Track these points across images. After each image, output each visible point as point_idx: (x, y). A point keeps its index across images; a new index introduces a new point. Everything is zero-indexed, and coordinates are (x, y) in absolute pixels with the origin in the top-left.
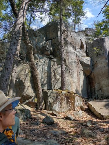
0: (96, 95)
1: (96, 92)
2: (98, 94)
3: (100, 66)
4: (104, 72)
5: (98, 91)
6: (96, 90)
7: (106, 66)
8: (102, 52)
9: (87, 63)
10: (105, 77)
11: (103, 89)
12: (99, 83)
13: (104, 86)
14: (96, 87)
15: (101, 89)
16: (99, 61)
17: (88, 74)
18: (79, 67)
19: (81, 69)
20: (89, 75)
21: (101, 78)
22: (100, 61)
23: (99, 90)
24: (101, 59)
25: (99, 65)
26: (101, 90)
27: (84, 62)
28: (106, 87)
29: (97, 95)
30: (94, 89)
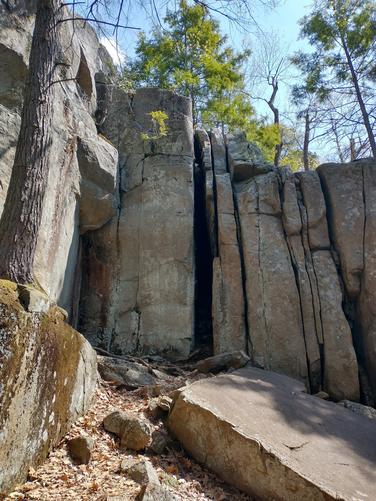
0: (108, 333)
1: (111, 319)
2: (117, 330)
3: (156, 202)
4: (170, 236)
5: (121, 314)
6: (112, 309)
7: (185, 210)
8: (174, 150)
9: (106, 169)
10: (172, 259)
11: (149, 309)
12: (137, 279)
13: (158, 295)
14: (115, 297)
15: (137, 309)
16: (156, 179)
17: (93, 223)
18: (69, 170)
19: (73, 187)
20: (96, 231)
21: (152, 260)
22: (162, 182)
23: (130, 310)
24: (167, 175)
25: (154, 201)
26: (134, 315)
27: (95, 159)
28: (168, 301)
29: (114, 336)
30: (105, 301)
